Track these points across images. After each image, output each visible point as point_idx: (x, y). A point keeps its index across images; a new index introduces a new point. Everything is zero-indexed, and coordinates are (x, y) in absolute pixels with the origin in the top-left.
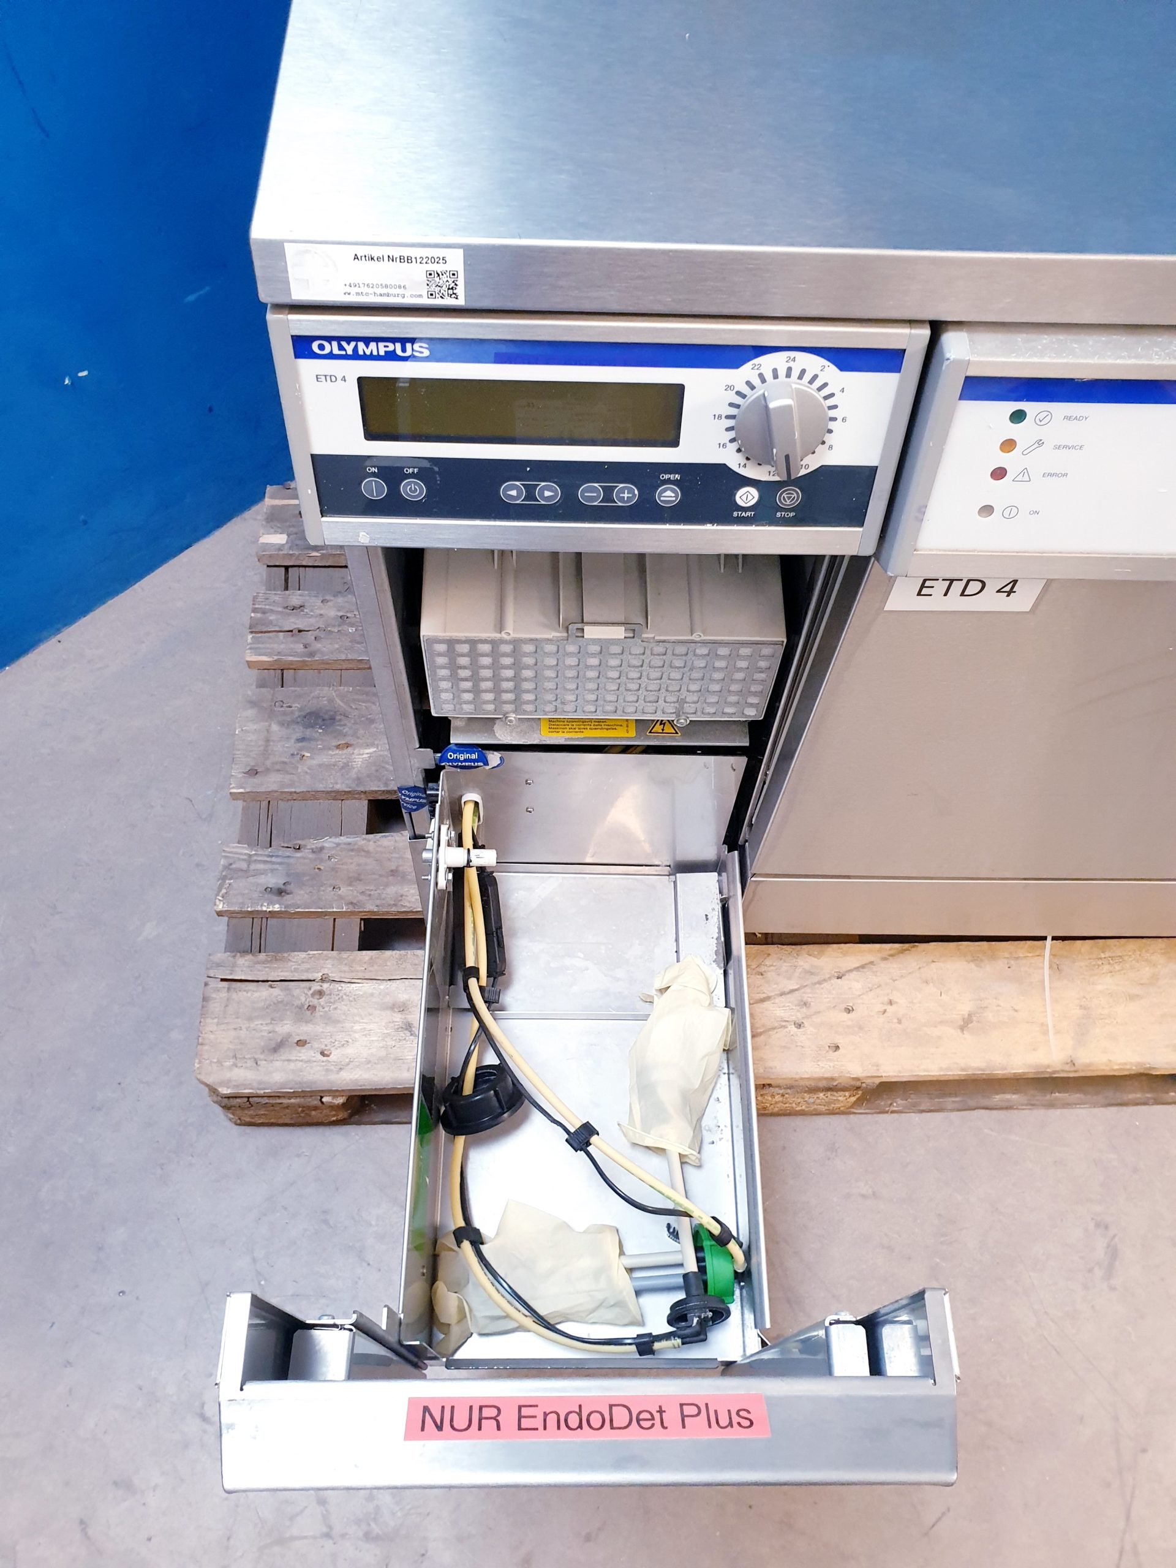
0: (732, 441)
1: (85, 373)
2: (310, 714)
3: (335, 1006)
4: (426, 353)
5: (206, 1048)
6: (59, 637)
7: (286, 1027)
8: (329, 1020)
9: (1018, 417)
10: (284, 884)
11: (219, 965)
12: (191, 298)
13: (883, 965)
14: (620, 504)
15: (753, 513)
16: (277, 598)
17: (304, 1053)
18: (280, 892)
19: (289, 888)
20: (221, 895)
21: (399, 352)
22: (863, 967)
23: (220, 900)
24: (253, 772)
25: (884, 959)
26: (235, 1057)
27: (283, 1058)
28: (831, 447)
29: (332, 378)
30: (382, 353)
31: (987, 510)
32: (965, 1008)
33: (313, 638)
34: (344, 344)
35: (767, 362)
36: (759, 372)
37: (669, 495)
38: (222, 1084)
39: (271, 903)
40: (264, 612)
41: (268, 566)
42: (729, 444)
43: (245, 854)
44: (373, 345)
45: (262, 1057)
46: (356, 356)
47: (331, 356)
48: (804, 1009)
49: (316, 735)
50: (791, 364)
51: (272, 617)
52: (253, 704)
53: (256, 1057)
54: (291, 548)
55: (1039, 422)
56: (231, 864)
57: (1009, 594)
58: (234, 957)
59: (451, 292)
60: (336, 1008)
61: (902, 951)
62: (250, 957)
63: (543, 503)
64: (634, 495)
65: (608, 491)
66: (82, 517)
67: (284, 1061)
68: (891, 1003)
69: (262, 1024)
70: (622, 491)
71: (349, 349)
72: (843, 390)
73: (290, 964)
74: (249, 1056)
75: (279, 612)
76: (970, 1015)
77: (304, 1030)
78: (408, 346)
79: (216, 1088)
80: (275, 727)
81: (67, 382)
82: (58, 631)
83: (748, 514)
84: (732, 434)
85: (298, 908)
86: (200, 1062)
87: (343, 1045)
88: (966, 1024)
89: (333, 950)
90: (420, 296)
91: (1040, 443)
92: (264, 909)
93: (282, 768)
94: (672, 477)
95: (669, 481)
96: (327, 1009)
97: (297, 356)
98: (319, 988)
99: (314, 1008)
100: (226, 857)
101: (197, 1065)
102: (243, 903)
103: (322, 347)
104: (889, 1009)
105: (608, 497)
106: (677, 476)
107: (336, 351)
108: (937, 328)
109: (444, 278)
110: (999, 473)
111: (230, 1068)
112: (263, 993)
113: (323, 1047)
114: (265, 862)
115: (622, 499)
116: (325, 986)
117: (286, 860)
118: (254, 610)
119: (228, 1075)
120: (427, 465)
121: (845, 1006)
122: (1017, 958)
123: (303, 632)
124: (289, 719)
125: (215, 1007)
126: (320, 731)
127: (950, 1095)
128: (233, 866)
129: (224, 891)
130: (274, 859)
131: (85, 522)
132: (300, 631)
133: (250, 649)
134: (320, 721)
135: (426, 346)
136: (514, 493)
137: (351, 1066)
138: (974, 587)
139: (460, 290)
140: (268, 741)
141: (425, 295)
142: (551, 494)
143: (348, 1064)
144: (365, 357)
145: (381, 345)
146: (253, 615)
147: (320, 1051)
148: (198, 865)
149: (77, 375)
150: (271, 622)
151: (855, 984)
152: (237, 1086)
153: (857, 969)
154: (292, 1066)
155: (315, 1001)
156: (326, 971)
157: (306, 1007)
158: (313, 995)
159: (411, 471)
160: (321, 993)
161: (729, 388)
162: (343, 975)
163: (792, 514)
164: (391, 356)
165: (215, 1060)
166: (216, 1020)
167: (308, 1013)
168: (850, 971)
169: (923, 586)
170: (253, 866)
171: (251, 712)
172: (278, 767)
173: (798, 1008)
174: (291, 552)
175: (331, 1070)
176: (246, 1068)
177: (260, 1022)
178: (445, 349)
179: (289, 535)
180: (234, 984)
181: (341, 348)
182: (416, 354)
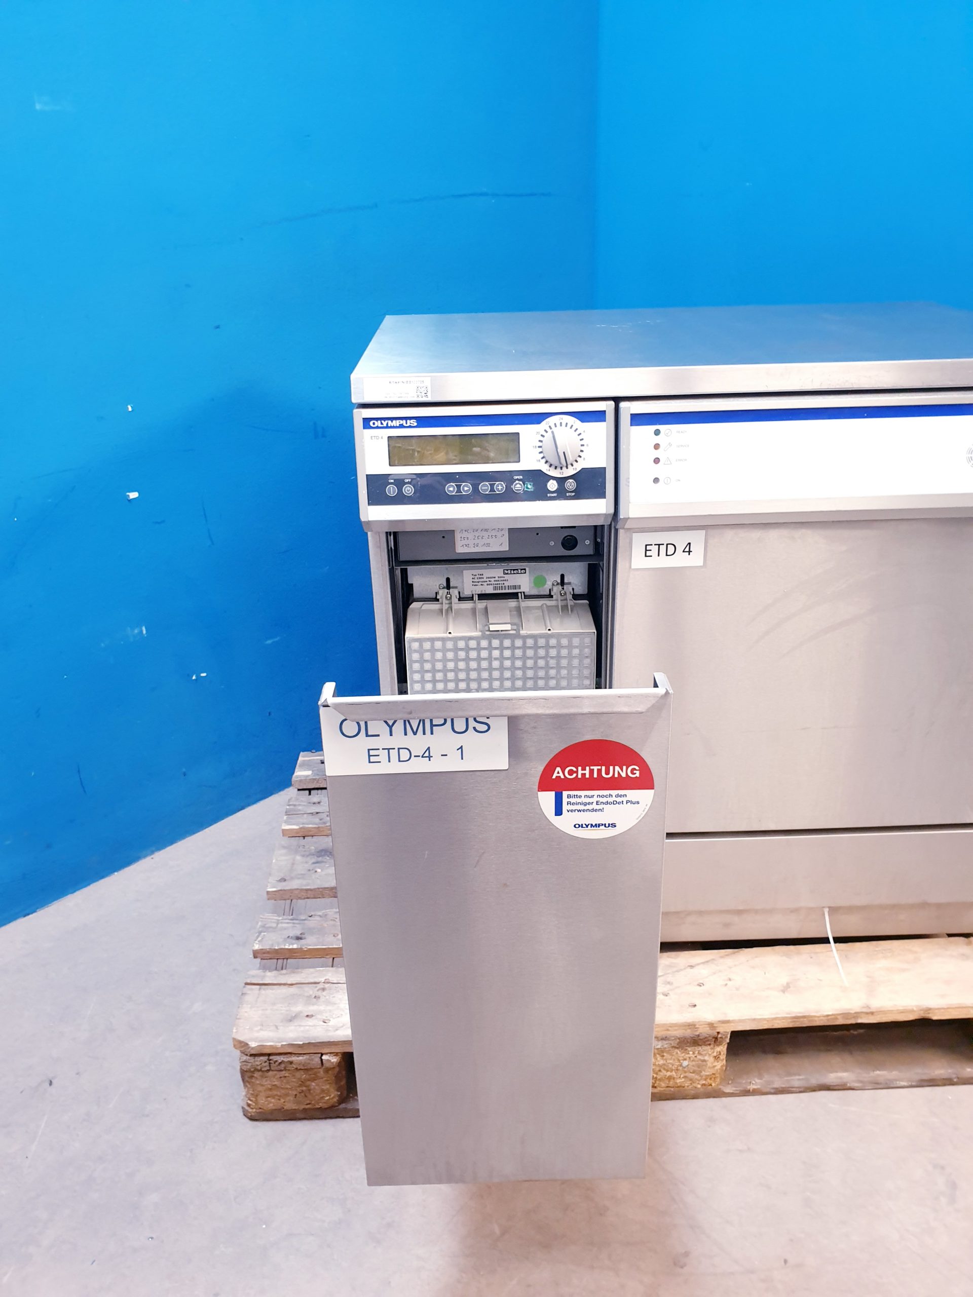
0: (543, 458)
1: (204, 675)
2: (322, 850)
3: (333, 996)
4: (415, 424)
5: (241, 1021)
6: (152, 856)
7: (299, 1008)
8: (328, 1003)
9: (657, 433)
10: (301, 934)
11: (253, 976)
12: (269, 642)
13: (722, 960)
14: (498, 492)
15: (556, 494)
16: (303, 799)
17: (310, 1022)
18: (298, 938)
19: (303, 936)
20: (258, 940)
21: (405, 425)
22: (707, 962)
23: (257, 943)
24: (283, 880)
25: (722, 957)
26: (262, 1025)
27: (296, 1024)
28: (584, 459)
29: (377, 437)
30: (398, 425)
31: (656, 480)
32: (784, 980)
33: (326, 816)
34: (383, 422)
35: (551, 420)
36: (549, 425)
37: (518, 486)
38: (252, 1040)
39: (293, 944)
40: (295, 805)
41: (299, 790)
42: (541, 460)
43: (275, 919)
44: (394, 421)
45: (281, 1024)
46: (387, 427)
47: (378, 427)
48: (668, 986)
49: (325, 860)
50: (561, 421)
51: (300, 808)
52: (284, 847)
53: (277, 1024)
54: (314, 776)
55: (667, 435)
56: (265, 925)
57: (689, 552)
58: (264, 972)
59: (426, 395)
60: (334, 997)
61: (734, 953)
62: (275, 973)
63: (464, 493)
64: (504, 487)
65: (492, 486)
66: (184, 770)
67: (296, 1026)
68: (730, 980)
69: (281, 1007)
70: (498, 486)
71: (385, 424)
72: (584, 432)
73: (303, 974)
74: (272, 1024)
75: (304, 805)
76: (788, 984)
77: (312, 1009)
78: (408, 421)
79: (247, 1042)
80: (298, 858)
81: (194, 678)
82: (153, 852)
83: (555, 495)
84: (542, 455)
85: (310, 946)
86: (237, 1029)
87: (338, 1017)
88: (785, 989)
89: (332, 966)
90: (414, 397)
91: (670, 444)
92: (287, 947)
93: (302, 876)
94: (519, 477)
95: (518, 480)
96: (327, 997)
97: (364, 428)
98: (322, 987)
99: (319, 997)
100: (262, 921)
101: (234, 1031)
102: (272, 945)
103: (374, 424)
104: (729, 983)
105: (492, 490)
106: (521, 477)
107: (380, 425)
108: (617, 400)
109: (423, 389)
110: (657, 461)
111: (258, 1031)
112: (284, 990)
113: (325, 1018)
114: (288, 923)
115: (498, 490)
116: (327, 986)
117: (301, 922)
118: (289, 805)
119: (256, 1035)
120: (414, 477)
121: (697, 983)
122: (816, 953)
123: (319, 814)
124: (308, 853)
125: (247, 998)
126: (328, 858)
127: (795, 1075)
128: (267, 926)
129: (260, 939)
130: (295, 921)
131: (185, 774)
132: (317, 813)
133: (285, 822)
134: (328, 853)
135: (415, 421)
136: (451, 489)
137: (344, 1027)
138: (671, 549)
139: (429, 394)
140: (293, 864)
141: (416, 396)
142: (468, 489)
143: (342, 1027)
144: (391, 427)
145: (398, 421)
146: (288, 807)
147: (322, 1020)
148: (234, 970)
149: (200, 675)
150: (300, 810)
151: (703, 972)
152: (260, 1041)
153: (703, 963)
154: (302, 1028)
155: (319, 993)
156: (327, 977)
157: (313, 996)
158: (318, 990)
159: (407, 481)
160: (324, 989)
161: (538, 433)
162: (339, 979)
163: (573, 494)
164: (401, 426)
165: (248, 1028)
166: (249, 1006)
167: (315, 1000)
168: (698, 964)
169: (646, 550)
170: (280, 925)
171: (283, 851)
172: (300, 876)
173: (663, 985)
174: (314, 778)
175: (330, 1030)
176: (270, 1031)
177: (281, 1006)
178: (423, 422)
179: (313, 771)
180: (263, 987)
181: (382, 424)
182: (412, 425)
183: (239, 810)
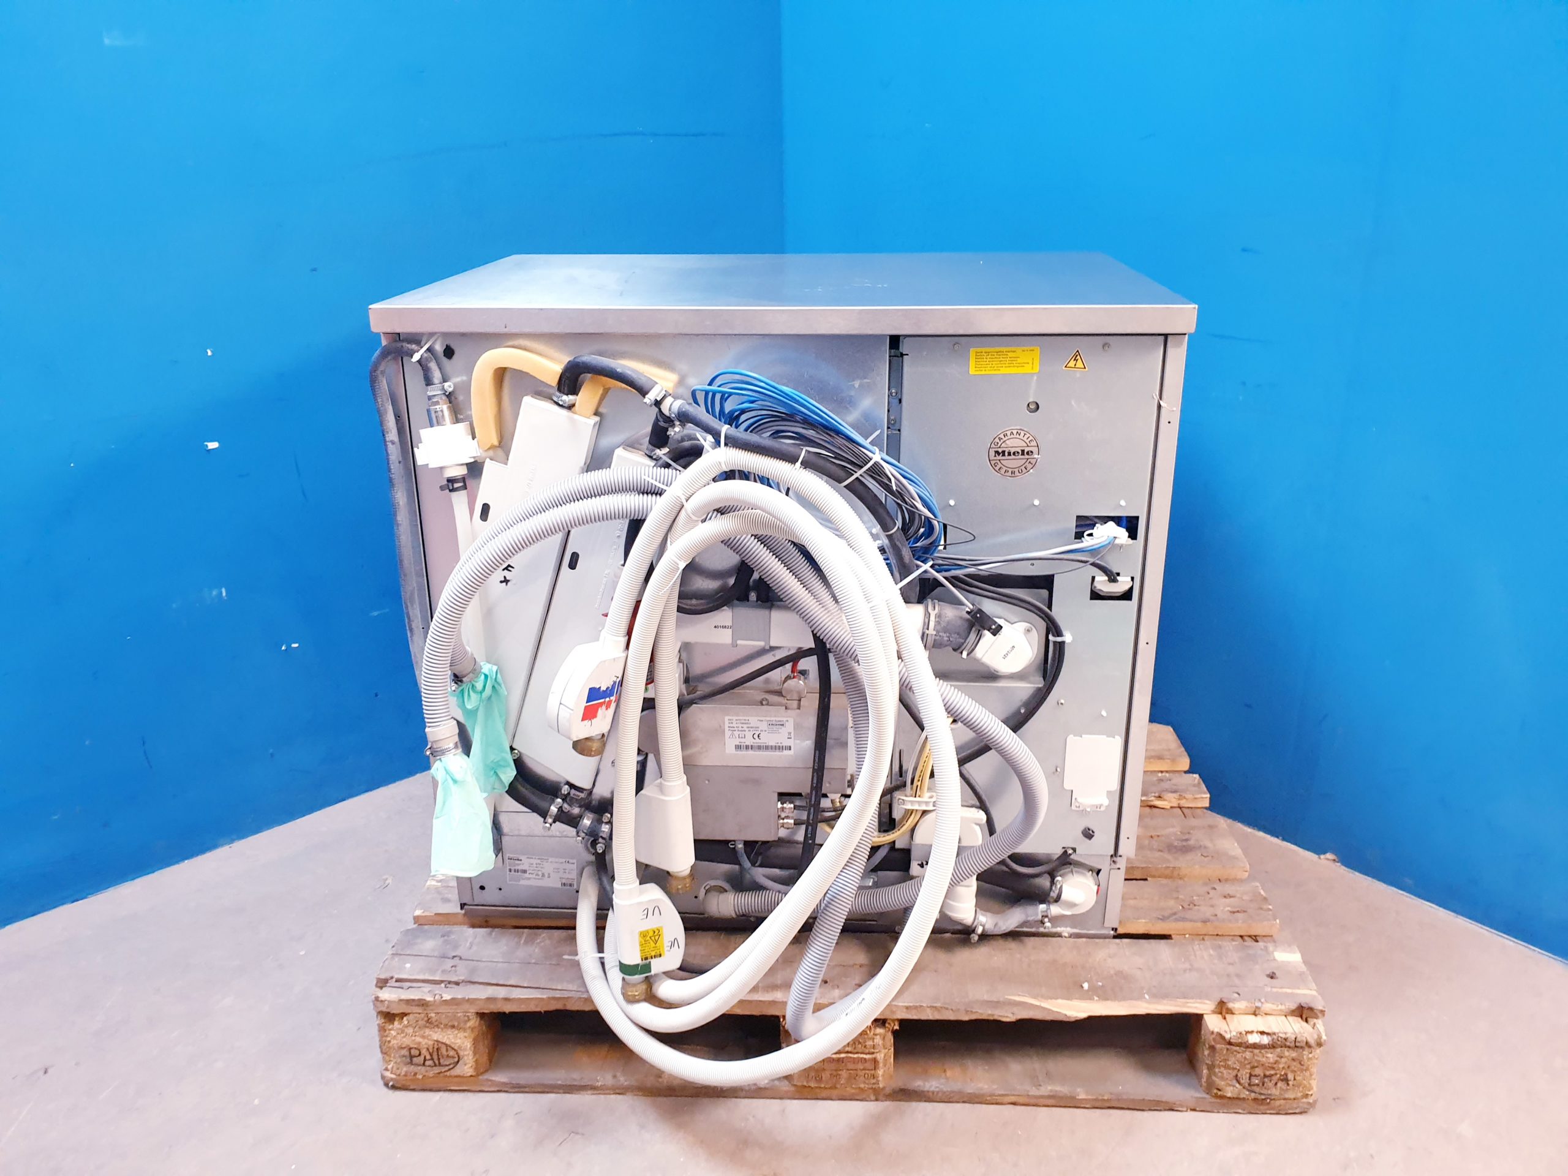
1: (296, 645)
12: (375, 614)
66: (271, 751)
81: (283, 648)
82: (232, 841)
131: (272, 755)
149: (290, 646)
183: (340, 801)
